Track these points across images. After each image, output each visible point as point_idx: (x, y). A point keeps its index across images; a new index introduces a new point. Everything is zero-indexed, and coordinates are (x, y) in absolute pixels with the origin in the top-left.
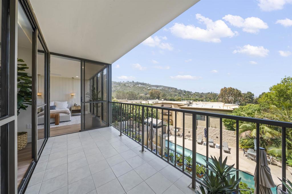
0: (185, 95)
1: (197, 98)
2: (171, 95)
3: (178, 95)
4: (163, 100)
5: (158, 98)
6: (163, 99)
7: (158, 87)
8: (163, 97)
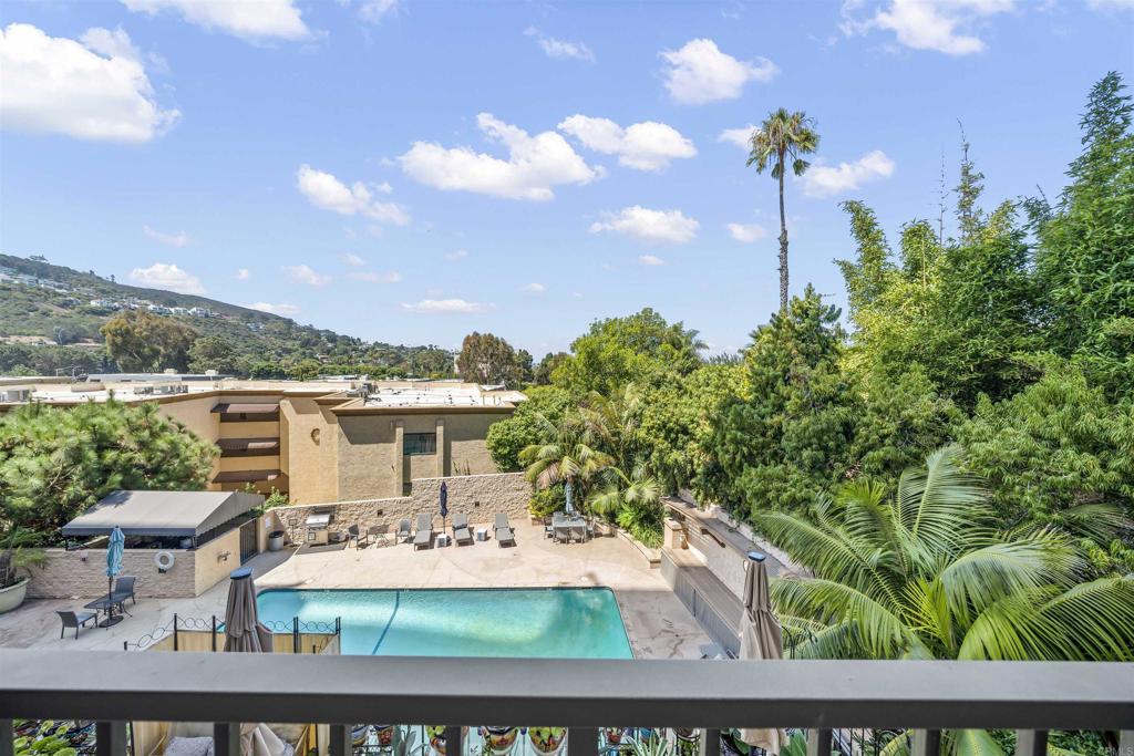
0: (335, 354)
1: (384, 365)
2: (261, 351)
3: (301, 350)
4: (211, 373)
5: (181, 363)
6: (211, 367)
7: (174, 304)
8: (211, 357)
